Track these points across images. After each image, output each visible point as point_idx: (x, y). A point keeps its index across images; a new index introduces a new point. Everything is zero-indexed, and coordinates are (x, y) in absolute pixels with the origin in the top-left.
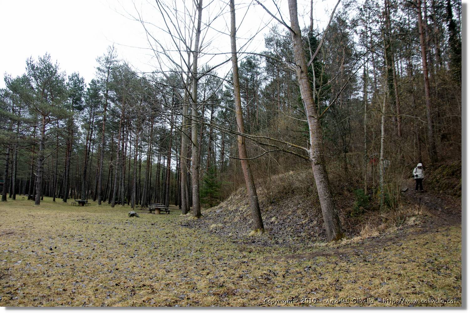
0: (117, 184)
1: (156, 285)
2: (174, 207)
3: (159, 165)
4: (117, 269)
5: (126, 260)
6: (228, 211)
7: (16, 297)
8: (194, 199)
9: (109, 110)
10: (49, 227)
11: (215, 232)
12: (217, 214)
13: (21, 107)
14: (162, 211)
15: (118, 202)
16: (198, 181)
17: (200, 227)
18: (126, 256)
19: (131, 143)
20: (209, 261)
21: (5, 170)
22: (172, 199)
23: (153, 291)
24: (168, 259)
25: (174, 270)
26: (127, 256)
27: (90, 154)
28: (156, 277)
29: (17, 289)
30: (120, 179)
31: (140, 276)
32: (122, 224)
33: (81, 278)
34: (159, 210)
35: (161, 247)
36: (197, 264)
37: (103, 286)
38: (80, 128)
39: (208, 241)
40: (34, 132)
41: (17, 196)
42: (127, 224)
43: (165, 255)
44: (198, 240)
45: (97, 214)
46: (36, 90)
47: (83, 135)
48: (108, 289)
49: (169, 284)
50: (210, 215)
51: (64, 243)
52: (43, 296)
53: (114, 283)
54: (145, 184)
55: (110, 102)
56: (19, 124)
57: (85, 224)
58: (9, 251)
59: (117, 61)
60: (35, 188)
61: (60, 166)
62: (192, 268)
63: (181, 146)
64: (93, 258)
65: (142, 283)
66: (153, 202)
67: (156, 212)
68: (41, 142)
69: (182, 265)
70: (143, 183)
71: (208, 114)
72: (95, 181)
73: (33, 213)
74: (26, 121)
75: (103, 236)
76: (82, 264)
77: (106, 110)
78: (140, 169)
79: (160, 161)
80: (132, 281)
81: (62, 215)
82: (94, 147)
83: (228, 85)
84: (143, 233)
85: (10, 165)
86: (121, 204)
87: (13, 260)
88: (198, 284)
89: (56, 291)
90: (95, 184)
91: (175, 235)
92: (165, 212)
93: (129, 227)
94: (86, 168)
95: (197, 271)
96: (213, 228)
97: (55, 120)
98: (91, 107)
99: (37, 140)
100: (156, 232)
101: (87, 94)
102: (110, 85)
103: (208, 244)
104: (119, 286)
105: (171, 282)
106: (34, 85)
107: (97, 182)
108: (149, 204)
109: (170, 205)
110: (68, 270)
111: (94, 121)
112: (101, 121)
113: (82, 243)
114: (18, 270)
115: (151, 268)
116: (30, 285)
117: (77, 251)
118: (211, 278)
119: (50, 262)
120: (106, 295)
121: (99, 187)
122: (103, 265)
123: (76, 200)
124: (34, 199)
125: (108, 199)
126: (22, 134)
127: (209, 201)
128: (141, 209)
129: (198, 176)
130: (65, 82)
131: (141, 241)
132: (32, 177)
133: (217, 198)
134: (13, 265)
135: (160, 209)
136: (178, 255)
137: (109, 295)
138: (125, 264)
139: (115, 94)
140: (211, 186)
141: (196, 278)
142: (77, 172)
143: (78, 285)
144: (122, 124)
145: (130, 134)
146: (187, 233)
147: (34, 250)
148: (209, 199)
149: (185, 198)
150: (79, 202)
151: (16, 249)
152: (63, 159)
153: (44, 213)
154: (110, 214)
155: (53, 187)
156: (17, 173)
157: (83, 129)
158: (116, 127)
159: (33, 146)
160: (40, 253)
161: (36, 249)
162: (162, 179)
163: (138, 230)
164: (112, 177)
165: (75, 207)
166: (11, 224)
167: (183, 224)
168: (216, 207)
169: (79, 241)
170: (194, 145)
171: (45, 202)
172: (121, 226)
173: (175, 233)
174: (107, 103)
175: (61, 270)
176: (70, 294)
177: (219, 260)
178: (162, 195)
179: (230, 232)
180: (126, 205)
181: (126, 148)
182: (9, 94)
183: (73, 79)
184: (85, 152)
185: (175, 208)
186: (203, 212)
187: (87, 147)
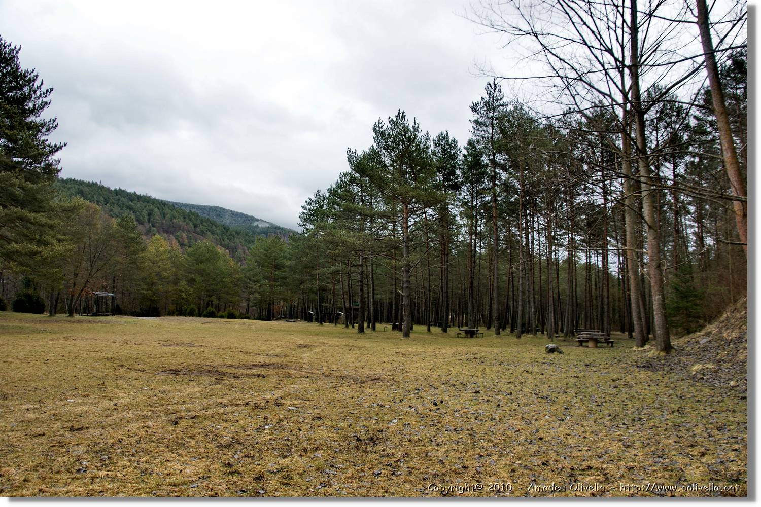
0: (523, 301)
1: (611, 468)
2: (619, 335)
3: (589, 267)
4: (541, 439)
5: (553, 424)
6: (722, 340)
7: (399, 473)
8: (657, 320)
9: (499, 184)
10: (427, 371)
11: (702, 378)
12: (702, 346)
13: (372, 196)
14: (601, 342)
15: (526, 329)
16: (662, 288)
17: (671, 369)
18: (551, 416)
19: (539, 233)
20: (699, 430)
21: (359, 288)
22: (614, 322)
23: (607, 479)
24: (624, 424)
25: (638, 443)
26: (554, 418)
27: (477, 255)
28: (607, 455)
29: (399, 461)
30: (527, 292)
31: (579, 451)
32: (537, 365)
33: (486, 450)
34: (596, 341)
35: (608, 404)
36: (677, 436)
37: (523, 465)
38: (458, 218)
39: (692, 395)
40: (394, 230)
41: (378, 326)
42: (546, 364)
43: (617, 418)
44: (671, 392)
45: (496, 350)
46: (391, 168)
47: (464, 228)
48: (531, 470)
49: (633, 468)
50: (689, 349)
51: (452, 394)
52: (435, 474)
53: (538, 461)
54: (568, 298)
55: (501, 172)
56: (372, 222)
57: (480, 366)
58: (379, 405)
59: (503, 106)
60: (402, 313)
61: (434, 277)
62: (670, 441)
63: (625, 231)
64: (501, 419)
65: (585, 464)
66: (582, 327)
67: (590, 344)
68: (404, 244)
69: (650, 436)
70: (565, 298)
71: (667, 171)
72: (488, 298)
73: (402, 350)
74: (382, 215)
75: (510, 385)
76: (484, 429)
77: (495, 185)
78: (558, 274)
79: (590, 258)
80: (568, 459)
81: (444, 351)
82: (482, 245)
83: (700, 114)
84: (573, 380)
85: (365, 281)
86: (532, 333)
87: (386, 418)
88: (687, 472)
89: (453, 467)
90: (488, 302)
91: (630, 383)
92: (606, 345)
93: (549, 370)
94: (472, 278)
95: (682, 449)
96: (697, 372)
97: (421, 208)
98: (472, 183)
99: (399, 242)
100: (595, 378)
101: (464, 164)
102: (497, 145)
103: (692, 399)
104: (547, 466)
105: (636, 464)
106: (387, 161)
107: (491, 299)
108: (577, 332)
109: (611, 332)
110: (464, 436)
111: (479, 205)
112: (490, 203)
113: (479, 395)
114: (395, 433)
115: (596, 439)
116: (415, 456)
117: (474, 408)
118: (710, 462)
119: (437, 424)
120: (530, 480)
121: (495, 306)
122: (518, 431)
123: (461, 329)
124: (401, 330)
125: (510, 326)
126: (377, 234)
127: (683, 323)
128: (565, 341)
129: (662, 281)
130: (430, 150)
131: (572, 392)
132: (395, 297)
133: (699, 317)
134: (387, 426)
135: (596, 338)
136: (640, 419)
137: (534, 480)
138: (552, 431)
139: (507, 157)
140: (684, 296)
141: (680, 461)
142: (460, 286)
143: (482, 460)
144: (522, 204)
145: (536, 219)
146: (649, 379)
147: (411, 405)
148: (684, 320)
149: (640, 319)
150: (466, 332)
151: (387, 403)
152: (437, 267)
153: (418, 350)
154: (515, 350)
155: (426, 309)
156: (375, 292)
157: (463, 218)
158: (512, 209)
159: (393, 251)
160: (420, 409)
161: (414, 402)
162: (596, 289)
163: (564, 375)
164: (513, 291)
165: (461, 340)
166: (375, 366)
167: (640, 364)
168: (698, 334)
169: (475, 393)
170: (650, 227)
171: (416, 332)
172: (536, 369)
173: (628, 379)
174: (496, 174)
175: (455, 437)
176: (474, 474)
177: (719, 429)
178: (597, 316)
179: (732, 379)
180: (539, 333)
181: (532, 243)
182: (355, 179)
183: (440, 145)
184: (470, 253)
185: (620, 337)
186: (675, 342)
187: (471, 245)
